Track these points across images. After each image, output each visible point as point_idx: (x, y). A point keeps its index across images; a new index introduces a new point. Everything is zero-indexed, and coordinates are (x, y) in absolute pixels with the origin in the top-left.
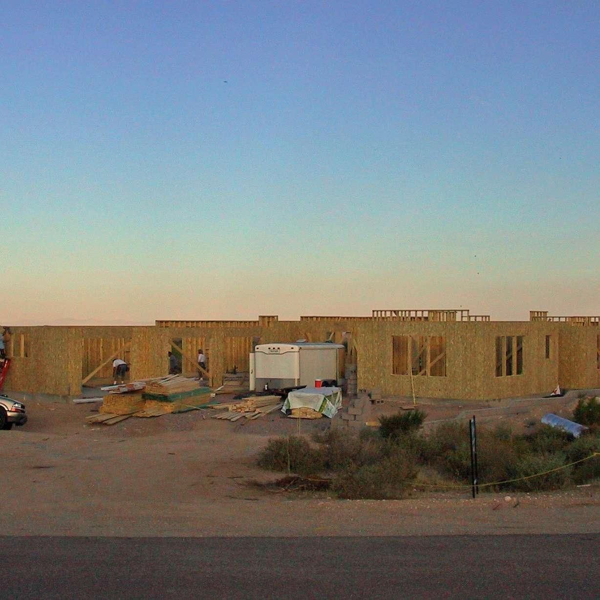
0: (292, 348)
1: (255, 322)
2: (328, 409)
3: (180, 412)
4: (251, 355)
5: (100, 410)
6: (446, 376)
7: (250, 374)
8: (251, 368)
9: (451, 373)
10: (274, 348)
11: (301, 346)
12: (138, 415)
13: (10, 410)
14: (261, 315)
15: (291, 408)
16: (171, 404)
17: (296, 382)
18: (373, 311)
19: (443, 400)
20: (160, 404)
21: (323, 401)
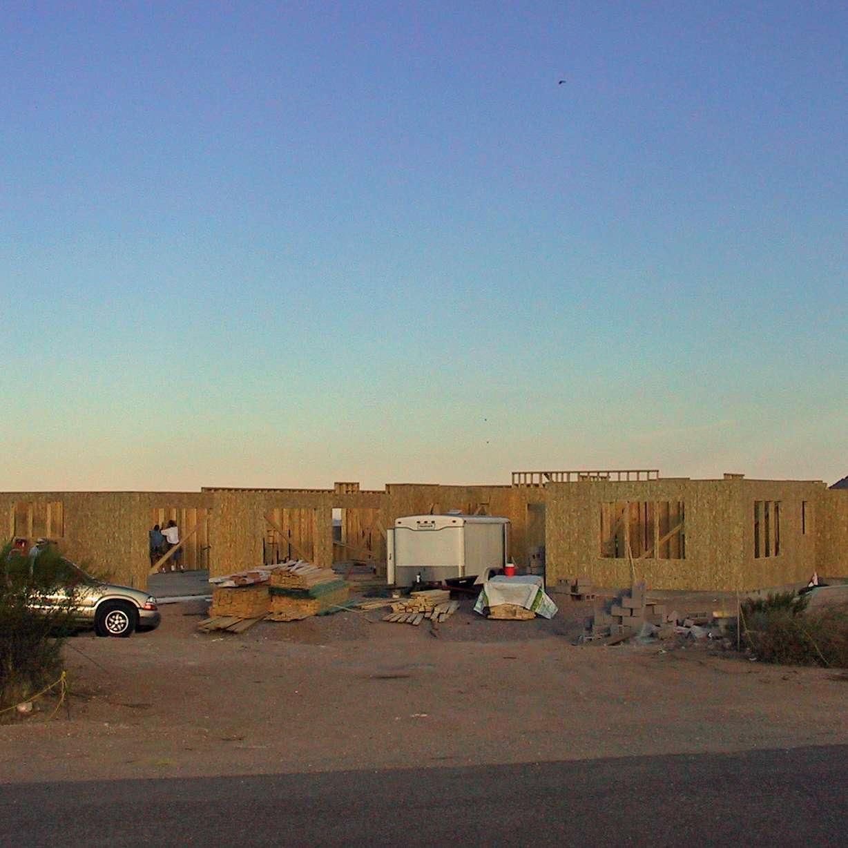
0: (454, 522)
1: (330, 491)
2: (544, 606)
3: (327, 614)
4: (390, 532)
5: (210, 612)
6: (684, 558)
7: (389, 560)
8: (390, 551)
9: (692, 554)
10: (426, 522)
11: (465, 519)
12: (273, 619)
13: (142, 607)
14: (338, 481)
15: (490, 605)
16: (313, 602)
17: (460, 571)
18: (513, 474)
19: (681, 593)
20: (295, 602)
21: (538, 594)
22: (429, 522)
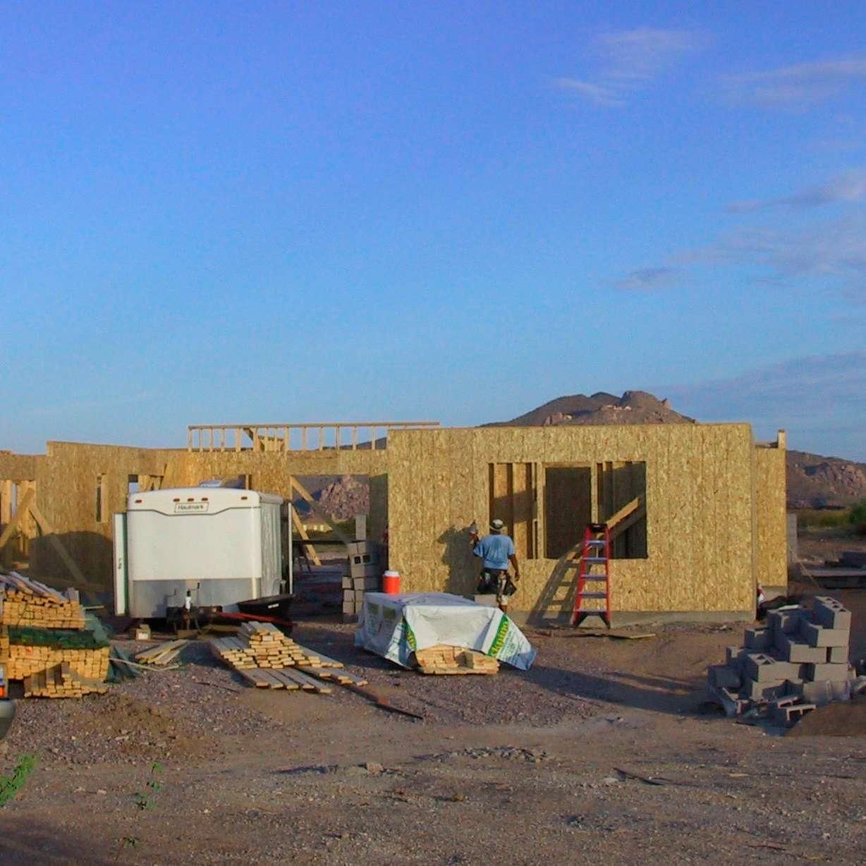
0: (244, 498)
4: (118, 520)
6: (646, 557)
9: (659, 550)
10: (190, 500)
11: (262, 494)
15: (417, 650)
17: (254, 587)
21: (501, 625)
22: (198, 500)
